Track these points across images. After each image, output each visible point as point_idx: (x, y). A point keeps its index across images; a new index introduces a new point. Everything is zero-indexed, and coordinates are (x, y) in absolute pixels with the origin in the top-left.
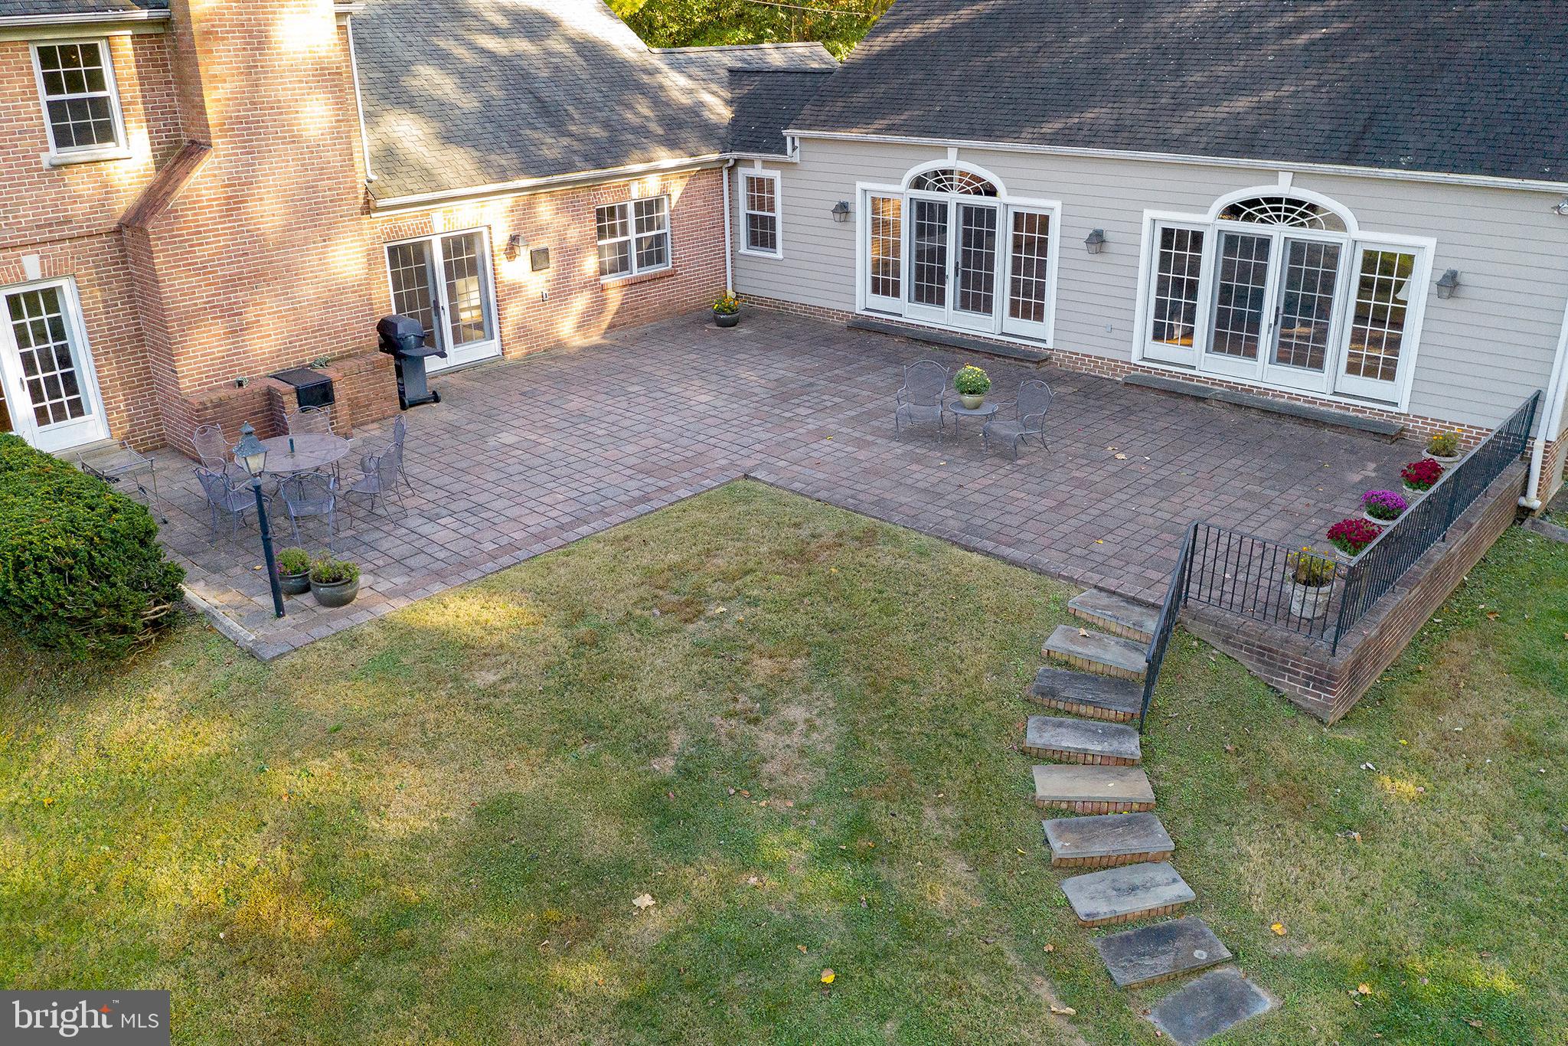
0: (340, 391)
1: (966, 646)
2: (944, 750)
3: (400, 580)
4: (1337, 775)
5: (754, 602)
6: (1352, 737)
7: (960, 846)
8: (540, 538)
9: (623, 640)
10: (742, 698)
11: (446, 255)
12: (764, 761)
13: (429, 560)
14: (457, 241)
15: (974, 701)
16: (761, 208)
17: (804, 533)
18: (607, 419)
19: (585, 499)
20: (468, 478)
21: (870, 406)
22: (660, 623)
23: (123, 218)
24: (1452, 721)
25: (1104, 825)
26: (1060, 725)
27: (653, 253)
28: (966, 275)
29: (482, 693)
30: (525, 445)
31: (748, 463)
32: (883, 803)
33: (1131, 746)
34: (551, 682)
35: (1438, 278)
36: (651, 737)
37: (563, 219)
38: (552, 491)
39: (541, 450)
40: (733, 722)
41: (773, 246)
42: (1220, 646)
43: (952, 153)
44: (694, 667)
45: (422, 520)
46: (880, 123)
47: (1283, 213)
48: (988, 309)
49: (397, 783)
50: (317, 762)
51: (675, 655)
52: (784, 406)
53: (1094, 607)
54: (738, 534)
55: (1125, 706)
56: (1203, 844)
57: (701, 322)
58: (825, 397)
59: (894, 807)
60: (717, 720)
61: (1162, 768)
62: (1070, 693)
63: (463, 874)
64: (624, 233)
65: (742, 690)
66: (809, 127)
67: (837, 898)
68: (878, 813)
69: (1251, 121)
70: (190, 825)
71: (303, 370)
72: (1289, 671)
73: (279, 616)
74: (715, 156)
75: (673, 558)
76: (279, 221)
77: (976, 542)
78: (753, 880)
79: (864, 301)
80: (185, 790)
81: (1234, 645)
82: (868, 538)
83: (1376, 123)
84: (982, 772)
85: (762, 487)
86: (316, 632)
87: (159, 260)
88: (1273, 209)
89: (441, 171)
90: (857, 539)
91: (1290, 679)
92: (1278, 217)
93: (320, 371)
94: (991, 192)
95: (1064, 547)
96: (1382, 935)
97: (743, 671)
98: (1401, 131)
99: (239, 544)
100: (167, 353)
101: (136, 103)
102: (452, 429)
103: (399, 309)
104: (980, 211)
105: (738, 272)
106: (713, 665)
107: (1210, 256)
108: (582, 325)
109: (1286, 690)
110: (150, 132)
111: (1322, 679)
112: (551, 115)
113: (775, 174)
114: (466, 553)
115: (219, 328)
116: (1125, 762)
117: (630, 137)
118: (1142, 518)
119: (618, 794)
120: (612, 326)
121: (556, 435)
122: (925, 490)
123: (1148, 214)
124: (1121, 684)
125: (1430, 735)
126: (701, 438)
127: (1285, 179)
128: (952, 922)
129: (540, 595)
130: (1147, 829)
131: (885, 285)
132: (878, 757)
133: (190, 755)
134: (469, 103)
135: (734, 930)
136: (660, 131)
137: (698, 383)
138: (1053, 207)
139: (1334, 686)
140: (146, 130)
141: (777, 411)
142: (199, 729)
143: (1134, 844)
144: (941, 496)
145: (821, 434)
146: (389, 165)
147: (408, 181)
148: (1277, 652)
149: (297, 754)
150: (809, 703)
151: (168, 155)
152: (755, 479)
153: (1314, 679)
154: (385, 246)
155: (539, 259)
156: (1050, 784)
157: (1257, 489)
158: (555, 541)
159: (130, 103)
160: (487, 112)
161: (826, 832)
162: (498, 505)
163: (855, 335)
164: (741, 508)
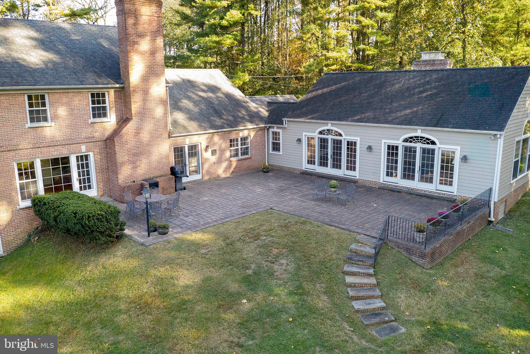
0: (161, 185)
1: (329, 248)
2: (322, 271)
3: (179, 230)
4: (426, 280)
5: (273, 237)
6: (431, 271)
7: (325, 293)
8: (215, 221)
9: (239, 244)
10: (270, 258)
11: (189, 150)
12: (275, 272)
13: (186, 225)
14: (192, 146)
15: (330, 260)
16: (276, 140)
17: (287, 221)
18: (233, 195)
19: (227, 213)
20: (195, 208)
21: (306, 193)
22: (248, 241)
23: (107, 137)
24: (461, 270)
25: (363, 289)
26: (353, 266)
27: (245, 152)
28: (334, 159)
29: (203, 254)
30: (210, 200)
31: (272, 206)
32: (306, 282)
33: (371, 271)
34: (220, 252)
35: (461, 157)
36: (246, 265)
37: (221, 142)
38: (218, 211)
39: (214, 202)
40: (267, 263)
41: (279, 151)
42: (396, 249)
43: (330, 125)
44: (257, 250)
45: (184, 217)
46: (309, 117)
47: (419, 140)
48: (340, 168)
49: (182, 273)
50: (161, 268)
51: (252, 248)
52: (282, 192)
53: (363, 239)
54: (269, 221)
55: (371, 262)
56: (389, 294)
57: (258, 172)
58: (293, 190)
59: (309, 283)
60: (263, 262)
61: (379, 277)
62: (356, 259)
63: (199, 294)
64: (237, 146)
65: (270, 256)
66: (290, 118)
67: (293, 302)
68: (305, 285)
69: (410, 116)
70: (129, 283)
71: (150, 179)
72: (414, 254)
73: (149, 236)
74: (263, 126)
75: (251, 226)
76: (147, 139)
77: (333, 224)
78: (272, 298)
79: (305, 166)
80: (127, 275)
81: (400, 248)
82: (304, 223)
83: (443, 116)
84: (332, 276)
85: (275, 211)
86: (159, 240)
87: (117, 148)
88: (417, 139)
89: (189, 127)
90: (301, 223)
91: (415, 257)
92: (418, 141)
93: (155, 179)
94: (340, 135)
95: (357, 225)
96: (435, 316)
97: (270, 251)
98: (450, 118)
99: (136, 221)
100: (116, 173)
101: (113, 108)
102: (190, 196)
103: (175, 164)
104: (337, 140)
105: (269, 158)
106: (262, 250)
107: (401, 152)
108: (225, 171)
109: (414, 260)
110: (116, 115)
111: (423, 256)
112: (219, 114)
113: (280, 131)
114: (196, 224)
115: (130, 167)
116: (370, 275)
117: (240, 120)
118: (379, 219)
119: (238, 277)
120: (233, 172)
121: (219, 198)
122: (320, 213)
123: (383, 141)
124: (369, 257)
125: (454, 272)
126: (259, 200)
127: (419, 131)
128: (323, 309)
129: (216, 233)
130: (374, 290)
131: (311, 162)
132: (305, 272)
133: (128, 267)
134: (196, 110)
135: (267, 309)
136: (248, 118)
137: (258, 186)
138: (357, 139)
139: (426, 258)
140: (115, 115)
141: (280, 194)
142: (130, 261)
143: (371, 293)
144: (324, 214)
145: (292, 199)
146: (175, 126)
147: (180, 130)
148: (411, 249)
149: (156, 267)
150: (287, 259)
151: (120, 121)
152: (273, 209)
153: (421, 256)
154: (173, 147)
155: (214, 152)
156: (349, 279)
157: (412, 213)
158: (220, 222)
159: (112, 108)
160: (201, 112)
161: (291, 289)
162: (204, 214)
163: (302, 175)
164: (270, 216)
